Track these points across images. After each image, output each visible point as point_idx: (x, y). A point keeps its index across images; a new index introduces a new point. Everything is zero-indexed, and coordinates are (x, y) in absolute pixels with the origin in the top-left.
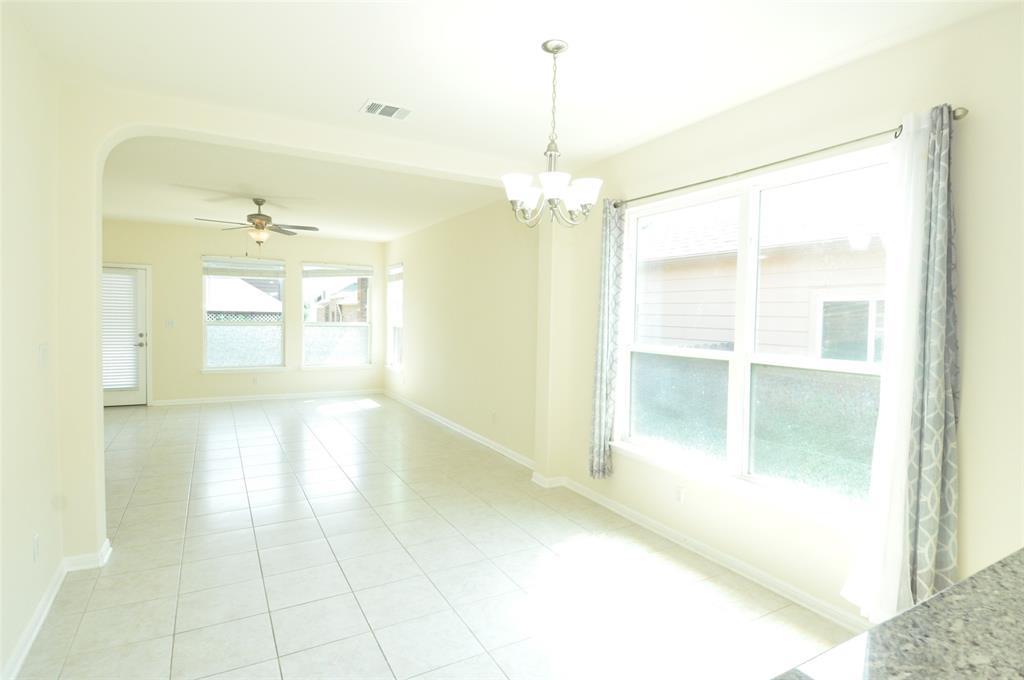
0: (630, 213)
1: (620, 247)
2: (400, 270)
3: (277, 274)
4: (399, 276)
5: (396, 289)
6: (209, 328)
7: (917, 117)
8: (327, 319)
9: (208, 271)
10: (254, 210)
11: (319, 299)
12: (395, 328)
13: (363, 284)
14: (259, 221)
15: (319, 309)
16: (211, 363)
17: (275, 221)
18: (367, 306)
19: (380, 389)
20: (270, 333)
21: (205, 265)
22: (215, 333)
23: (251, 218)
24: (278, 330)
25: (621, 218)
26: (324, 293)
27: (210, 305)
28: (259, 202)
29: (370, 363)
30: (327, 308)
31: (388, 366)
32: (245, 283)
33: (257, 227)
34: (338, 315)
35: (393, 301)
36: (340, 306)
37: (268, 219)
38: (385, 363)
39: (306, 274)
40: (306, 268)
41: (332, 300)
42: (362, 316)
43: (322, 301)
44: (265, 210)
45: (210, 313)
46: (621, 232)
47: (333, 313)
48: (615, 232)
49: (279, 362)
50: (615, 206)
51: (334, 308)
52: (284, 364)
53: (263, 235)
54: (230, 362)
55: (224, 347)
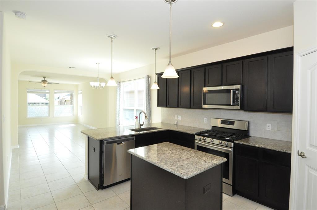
0: (121, 84)
1: (120, 90)
2: (81, 92)
3: (47, 93)
4: (81, 93)
5: (80, 97)
6: (28, 107)
7: (145, 76)
8: (61, 104)
9: (28, 92)
10: (43, 79)
11: (58, 98)
12: (80, 106)
13: (71, 95)
14: (44, 82)
15: (58, 101)
16: (29, 115)
17: (48, 82)
18: (73, 101)
19: (76, 121)
20: (46, 108)
21: (28, 91)
22: (30, 108)
23: (42, 81)
25: (120, 85)
26: (60, 96)
27: (29, 101)
28: (44, 77)
29: (73, 115)
30: (61, 101)
31: (78, 116)
32: (36, 95)
33: (44, 83)
34: (65, 103)
35: (79, 99)
36: (65, 100)
37: (47, 81)
38: (77, 115)
39: (55, 93)
40: (55, 91)
41: (63, 99)
42: (71, 103)
43: (59, 99)
44: (46, 79)
45: (29, 103)
46: (120, 87)
47: (63, 103)
48: (119, 87)
49: (48, 115)
50: (119, 82)
51: (63, 101)
52: (49, 116)
53: (45, 85)
54: (34, 116)
55: (33, 112)
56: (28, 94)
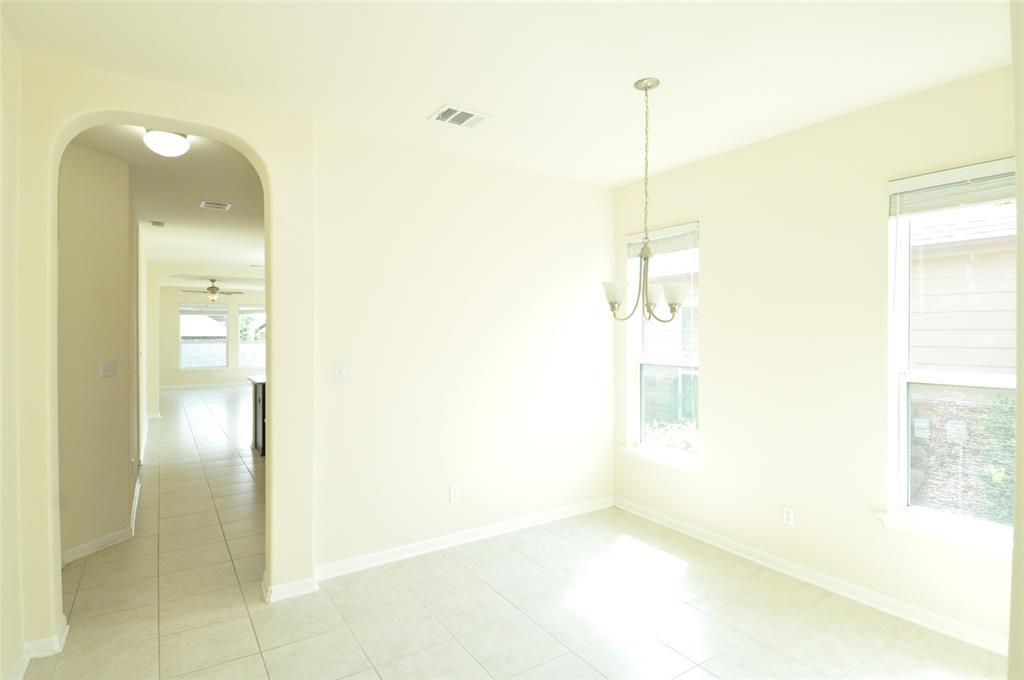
3: (223, 313)
6: (183, 345)
9: (182, 312)
10: (210, 285)
14: (213, 290)
16: (184, 364)
17: (222, 290)
20: (219, 349)
21: (181, 309)
22: (187, 349)
23: (208, 289)
24: (224, 346)
27: (183, 333)
28: (213, 281)
33: (212, 293)
37: (218, 289)
39: (242, 312)
40: (240, 309)
44: (216, 284)
45: (183, 337)
49: (224, 364)
52: (227, 366)
53: (215, 297)
54: (195, 365)
55: (193, 357)
56: (182, 317)
